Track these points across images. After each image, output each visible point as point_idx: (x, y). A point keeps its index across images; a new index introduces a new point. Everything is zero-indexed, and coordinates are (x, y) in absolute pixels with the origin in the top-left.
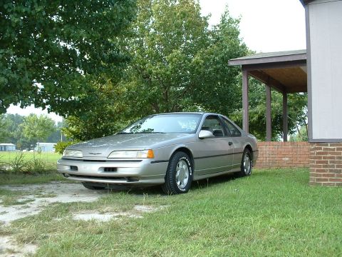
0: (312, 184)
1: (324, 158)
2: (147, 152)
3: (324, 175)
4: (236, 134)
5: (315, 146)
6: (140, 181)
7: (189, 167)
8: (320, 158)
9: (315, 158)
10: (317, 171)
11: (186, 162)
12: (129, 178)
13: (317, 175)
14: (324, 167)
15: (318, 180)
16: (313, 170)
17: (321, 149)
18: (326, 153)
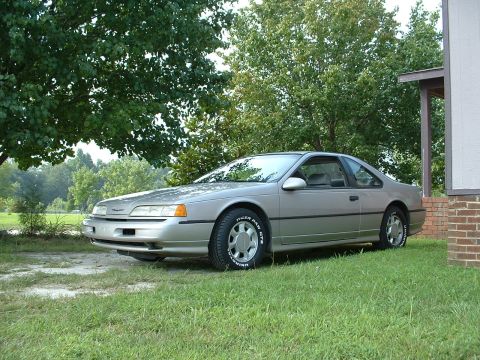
0: (451, 262)
1: (470, 220)
2: (176, 207)
3: (470, 249)
4: (376, 184)
5: (456, 201)
6: (164, 249)
7: (258, 231)
8: (463, 220)
9: (456, 220)
10: (460, 241)
11: (253, 224)
12: (153, 244)
13: (458, 249)
14: (470, 235)
15: (460, 256)
16: (453, 240)
17: (464, 205)
18: (473, 213)
